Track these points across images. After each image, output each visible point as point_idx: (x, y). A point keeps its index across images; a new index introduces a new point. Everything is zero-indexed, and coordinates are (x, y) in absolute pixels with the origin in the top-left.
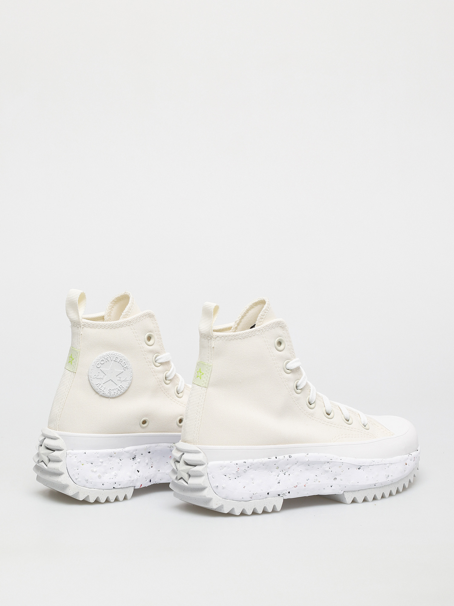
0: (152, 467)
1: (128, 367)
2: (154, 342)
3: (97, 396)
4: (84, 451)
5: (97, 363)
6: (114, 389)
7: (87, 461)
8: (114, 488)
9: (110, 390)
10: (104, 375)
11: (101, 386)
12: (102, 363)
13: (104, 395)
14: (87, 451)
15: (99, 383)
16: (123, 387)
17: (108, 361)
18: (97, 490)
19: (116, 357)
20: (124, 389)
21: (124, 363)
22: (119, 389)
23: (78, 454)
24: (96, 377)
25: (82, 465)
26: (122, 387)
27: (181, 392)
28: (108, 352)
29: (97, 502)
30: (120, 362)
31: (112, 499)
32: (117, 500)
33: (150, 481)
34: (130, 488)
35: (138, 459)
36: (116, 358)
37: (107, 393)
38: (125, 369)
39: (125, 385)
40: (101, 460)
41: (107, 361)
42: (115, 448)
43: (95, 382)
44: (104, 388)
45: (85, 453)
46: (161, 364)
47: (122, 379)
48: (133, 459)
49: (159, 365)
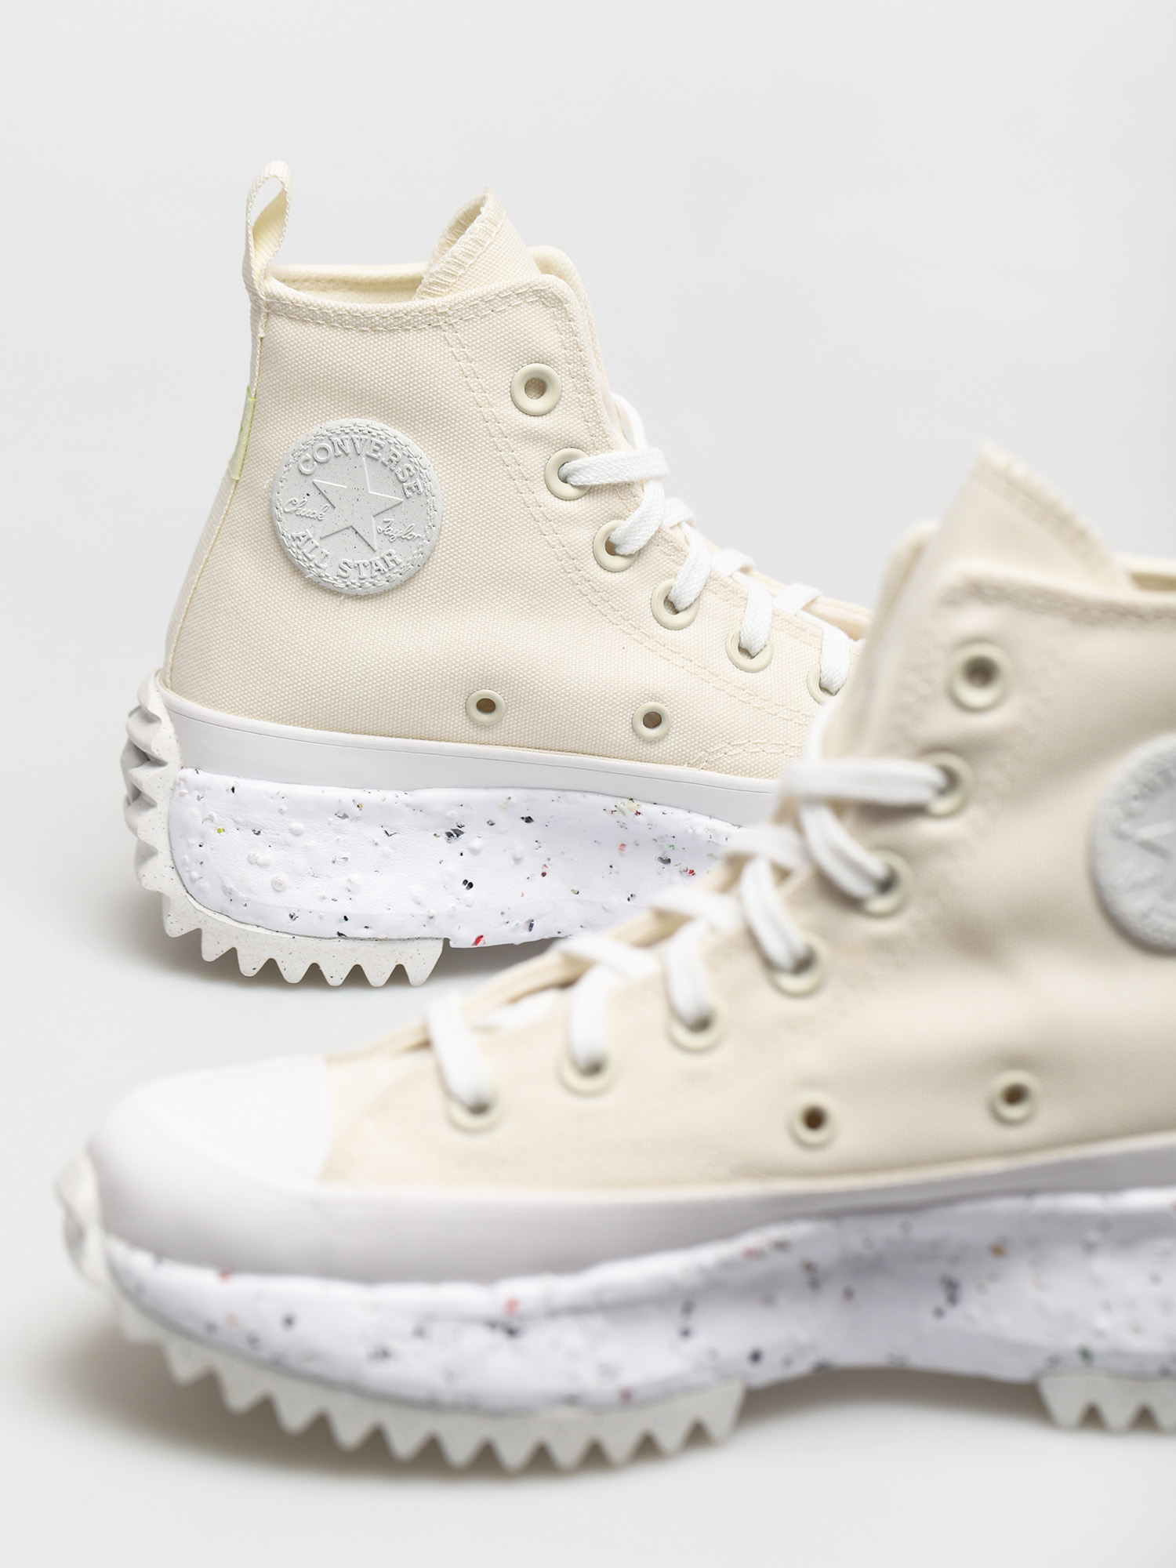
0: (544, 874)
1: (421, 490)
2: (557, 403)
3: (295, 583)
4: (231, 781)
5: (303, 457)
6: (361, 566)
7: (240, 819)
8: (340, 934)
9: (345, 567)
10: (328, 505)
11: (310, 545)
12: (320, 458)
13: (323, 584)
14: (244, 784)
15: (303, 533)
16: (399, 560)
17: (343, 455)
18: (269, 932)
19: (377, 444)
20: (401, 571)
21: (408, 469)
22: (382, 566)
23: (209, 789)
24: (294, 508)
25: (219, 831)
26: (393, 561)
27: (686, 608)
28: (347, 422)
29: (270, 974)
30: (392, 466)
31: (335, 972)
32: (357, 977)
33: (531, 926)
34: (422, 943)
35: (469, 839)
36: (377, 448)
37: (330, 573)
38: (409, 493)
39: (403, 555)
40: (297, 825)
41: (340, 452)
42: (363, 787)
43: (290, 528)
44: (324, 555)
45: (233, 790)
46: (588, 490)
47: (397, 530)
48: (449, 835)
49: (572, 492)
